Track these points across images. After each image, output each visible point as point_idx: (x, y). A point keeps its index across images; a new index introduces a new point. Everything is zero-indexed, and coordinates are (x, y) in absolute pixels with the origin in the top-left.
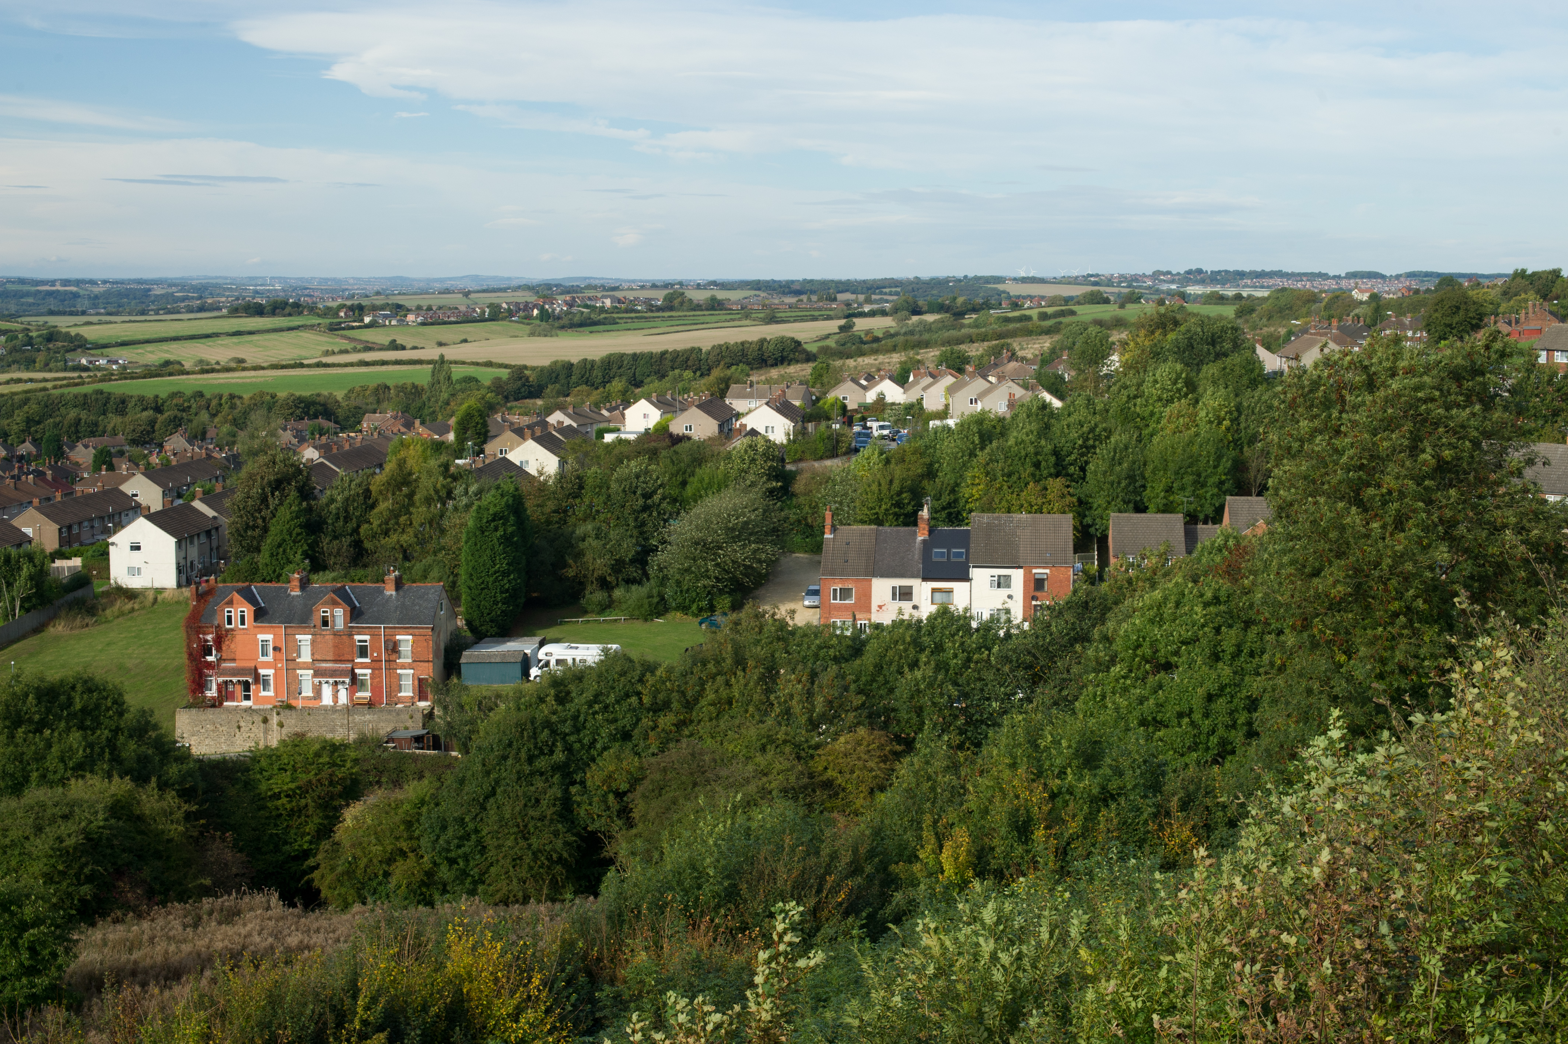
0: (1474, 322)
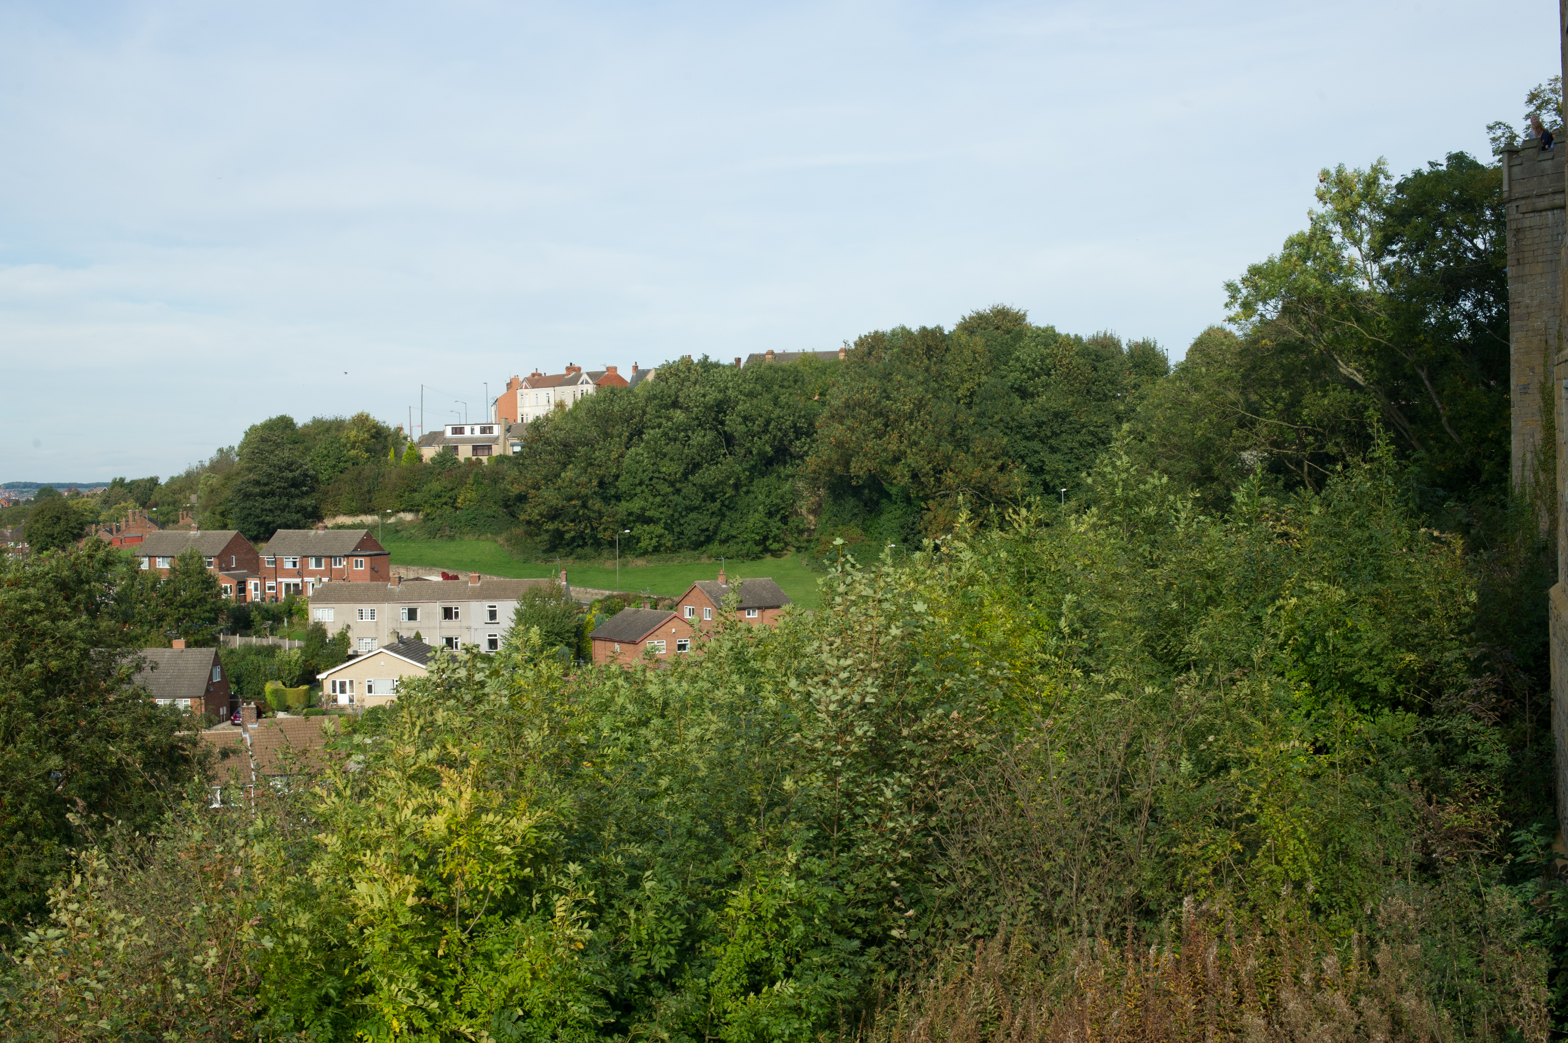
0: (76, 531)
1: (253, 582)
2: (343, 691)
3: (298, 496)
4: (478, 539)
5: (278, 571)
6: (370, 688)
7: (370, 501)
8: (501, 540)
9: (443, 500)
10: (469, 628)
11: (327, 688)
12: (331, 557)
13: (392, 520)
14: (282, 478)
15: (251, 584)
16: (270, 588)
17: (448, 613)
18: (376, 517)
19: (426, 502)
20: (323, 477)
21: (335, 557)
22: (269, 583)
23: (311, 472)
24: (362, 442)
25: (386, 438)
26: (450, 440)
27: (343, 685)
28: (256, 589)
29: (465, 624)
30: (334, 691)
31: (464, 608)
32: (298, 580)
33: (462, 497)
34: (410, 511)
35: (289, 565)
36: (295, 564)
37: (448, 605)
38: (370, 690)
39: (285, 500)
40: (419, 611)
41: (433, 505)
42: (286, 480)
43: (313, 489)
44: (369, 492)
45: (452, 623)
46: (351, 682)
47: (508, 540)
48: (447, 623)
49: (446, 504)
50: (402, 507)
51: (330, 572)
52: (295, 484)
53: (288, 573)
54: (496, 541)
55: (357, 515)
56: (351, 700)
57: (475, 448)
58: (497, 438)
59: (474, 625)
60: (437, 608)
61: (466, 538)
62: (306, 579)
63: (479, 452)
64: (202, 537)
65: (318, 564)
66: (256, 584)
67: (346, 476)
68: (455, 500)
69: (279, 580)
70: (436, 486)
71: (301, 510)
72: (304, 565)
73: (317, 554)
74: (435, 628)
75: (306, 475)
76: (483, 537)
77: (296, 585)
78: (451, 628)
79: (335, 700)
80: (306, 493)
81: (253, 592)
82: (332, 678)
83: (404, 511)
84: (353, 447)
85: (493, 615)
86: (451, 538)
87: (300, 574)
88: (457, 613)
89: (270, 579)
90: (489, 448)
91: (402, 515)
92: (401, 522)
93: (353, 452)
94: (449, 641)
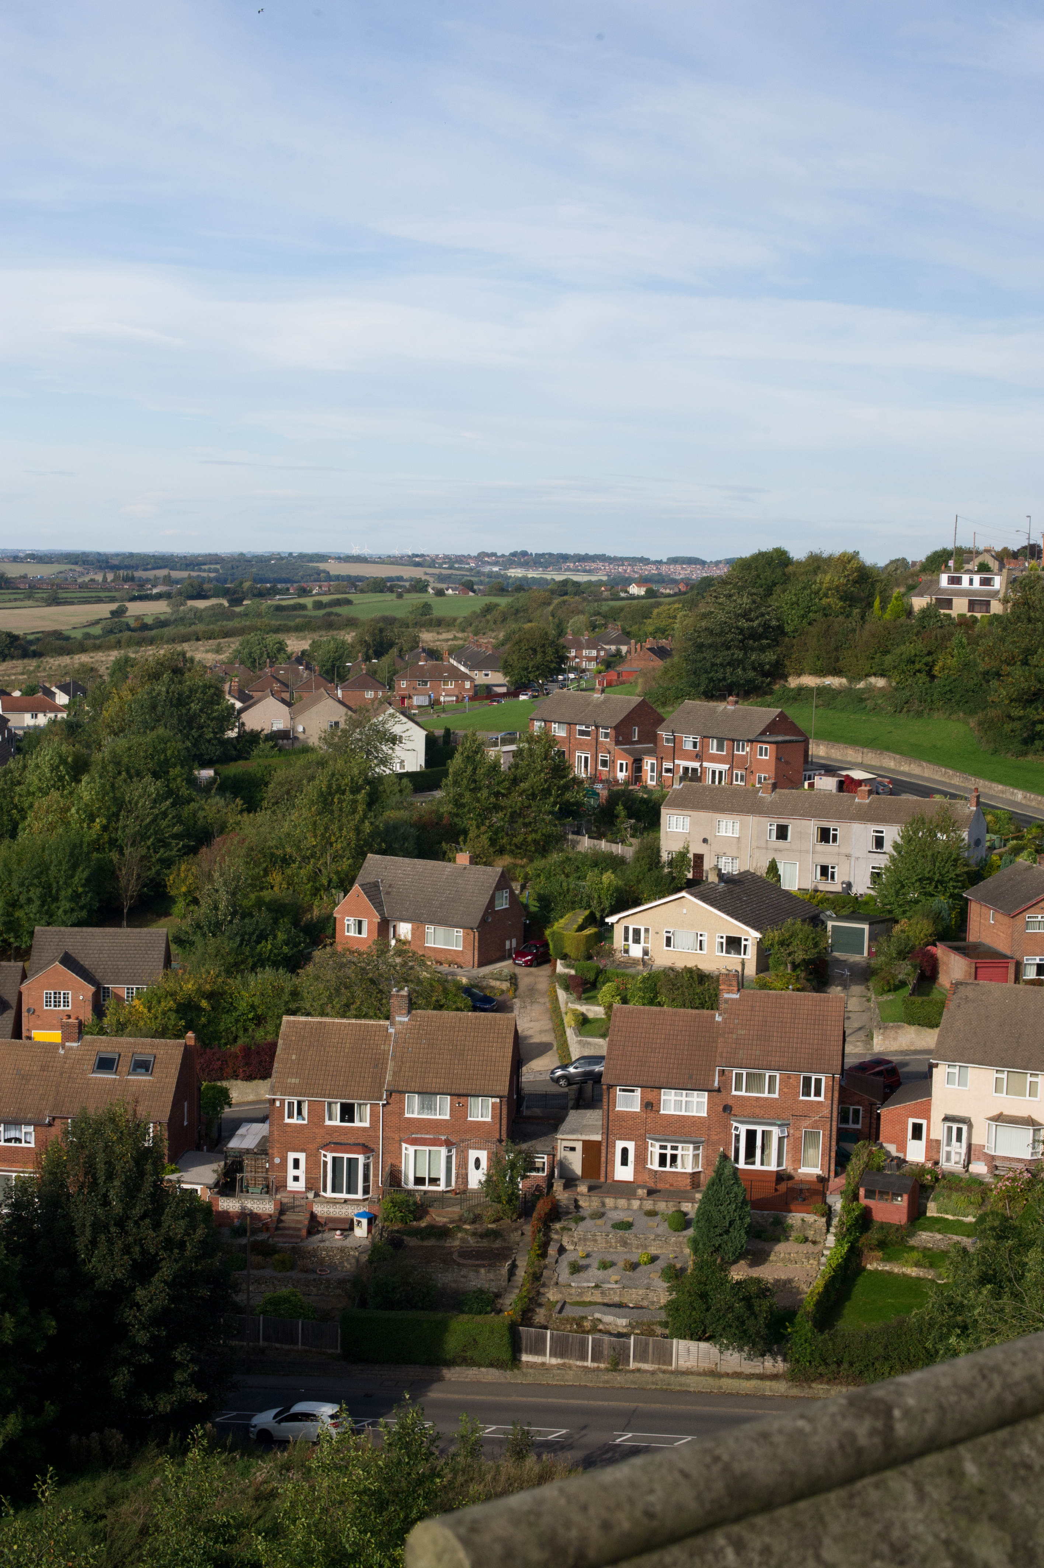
1: (650, 762)
2: (637, 941)
3: (753, 649)
4: (948, 718)
5: (675, 752)
6: (668, 940)
7: (837, 660)
8: (973, 722)
9: (917, 666)
10: (848, 856)
11: (618, 933)
12: (733, 741)
13: (861, 685)
14: (738, 628)
15: (648, 763)
16: (668, 770)
17: (825, 835)
18: (844, 681)
19: (895, 667)
20: (788, 629)
21: (739, 741)
22: (668, 765)
23: (774, 623)
24: (837, 589)
25: (873, 584)
26: (945, 591)
27: (637, 932)
28: (652, 771)
29: (844, 851)
30: (626, 939)
31: (844, 829)
32: (696, 765)
33: (940, 664)
34: (882, 675)
35: (689, 746)
36: (695, 746)
37: (825, 824)
38: (668, 943)
39: (738, 654)
40: (790, 828)
41: (903, 672)
42: (741, 631)
43: (776, 642)
44: (836, 649)
45: (830, 847)
46: (647, 930)
47: (980, 723)
48: (822, 847)
49: (919, 671)
50: (874, 670)
51: (731, 759)
52: (754, 635)
53: (687, 756)
54: (968, 723)
55: (824, 676)
56: (646, 953)
57: (972, 605)
58: (998, 592)
59: (855, 853)
60: (812, 827)
61: (936, 715)
62: (705, 764)
63: (977, 607)
64: (605, 701)
65: (720, 747)
66: (652, 764)
67: (814, 630)
68: (934, 665)
69: (677, 762)
70: (908, 649)
71: (758, 668)
72: (705, 746)
73: (720, 735)
74: (807, 851)
75: (766, 626)
76: (954, 717)
77: (695, 770)
78: (827, 853)
79: (626, 951)
80: (769, 646)
81: (649, 774)
82: (624, 923)
83: (875, 675)
84: (826, 595)
85: (879, 842)
86: (919, 714)
87: (699, 757)
88: (835, 836)
89: (667, 760)
90: (988, 603)
91: (873, 680)
92: (870, 689)
93: (825, 601)
94: (824, 870)
